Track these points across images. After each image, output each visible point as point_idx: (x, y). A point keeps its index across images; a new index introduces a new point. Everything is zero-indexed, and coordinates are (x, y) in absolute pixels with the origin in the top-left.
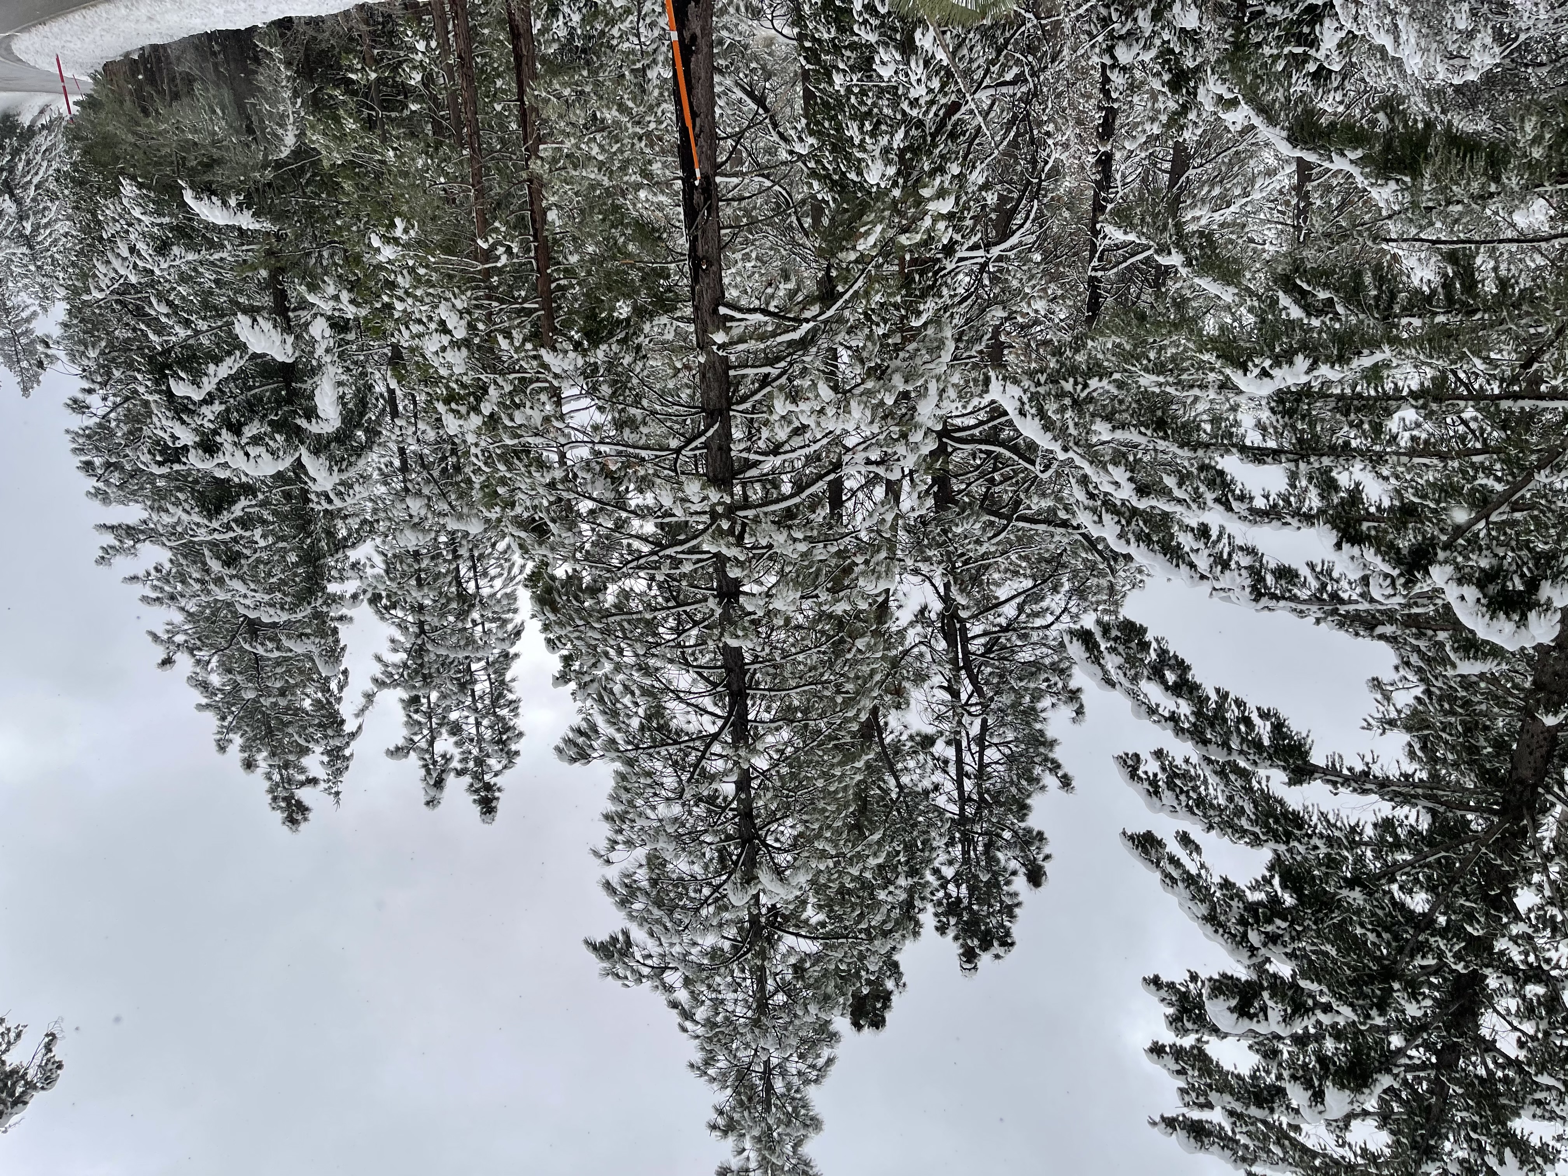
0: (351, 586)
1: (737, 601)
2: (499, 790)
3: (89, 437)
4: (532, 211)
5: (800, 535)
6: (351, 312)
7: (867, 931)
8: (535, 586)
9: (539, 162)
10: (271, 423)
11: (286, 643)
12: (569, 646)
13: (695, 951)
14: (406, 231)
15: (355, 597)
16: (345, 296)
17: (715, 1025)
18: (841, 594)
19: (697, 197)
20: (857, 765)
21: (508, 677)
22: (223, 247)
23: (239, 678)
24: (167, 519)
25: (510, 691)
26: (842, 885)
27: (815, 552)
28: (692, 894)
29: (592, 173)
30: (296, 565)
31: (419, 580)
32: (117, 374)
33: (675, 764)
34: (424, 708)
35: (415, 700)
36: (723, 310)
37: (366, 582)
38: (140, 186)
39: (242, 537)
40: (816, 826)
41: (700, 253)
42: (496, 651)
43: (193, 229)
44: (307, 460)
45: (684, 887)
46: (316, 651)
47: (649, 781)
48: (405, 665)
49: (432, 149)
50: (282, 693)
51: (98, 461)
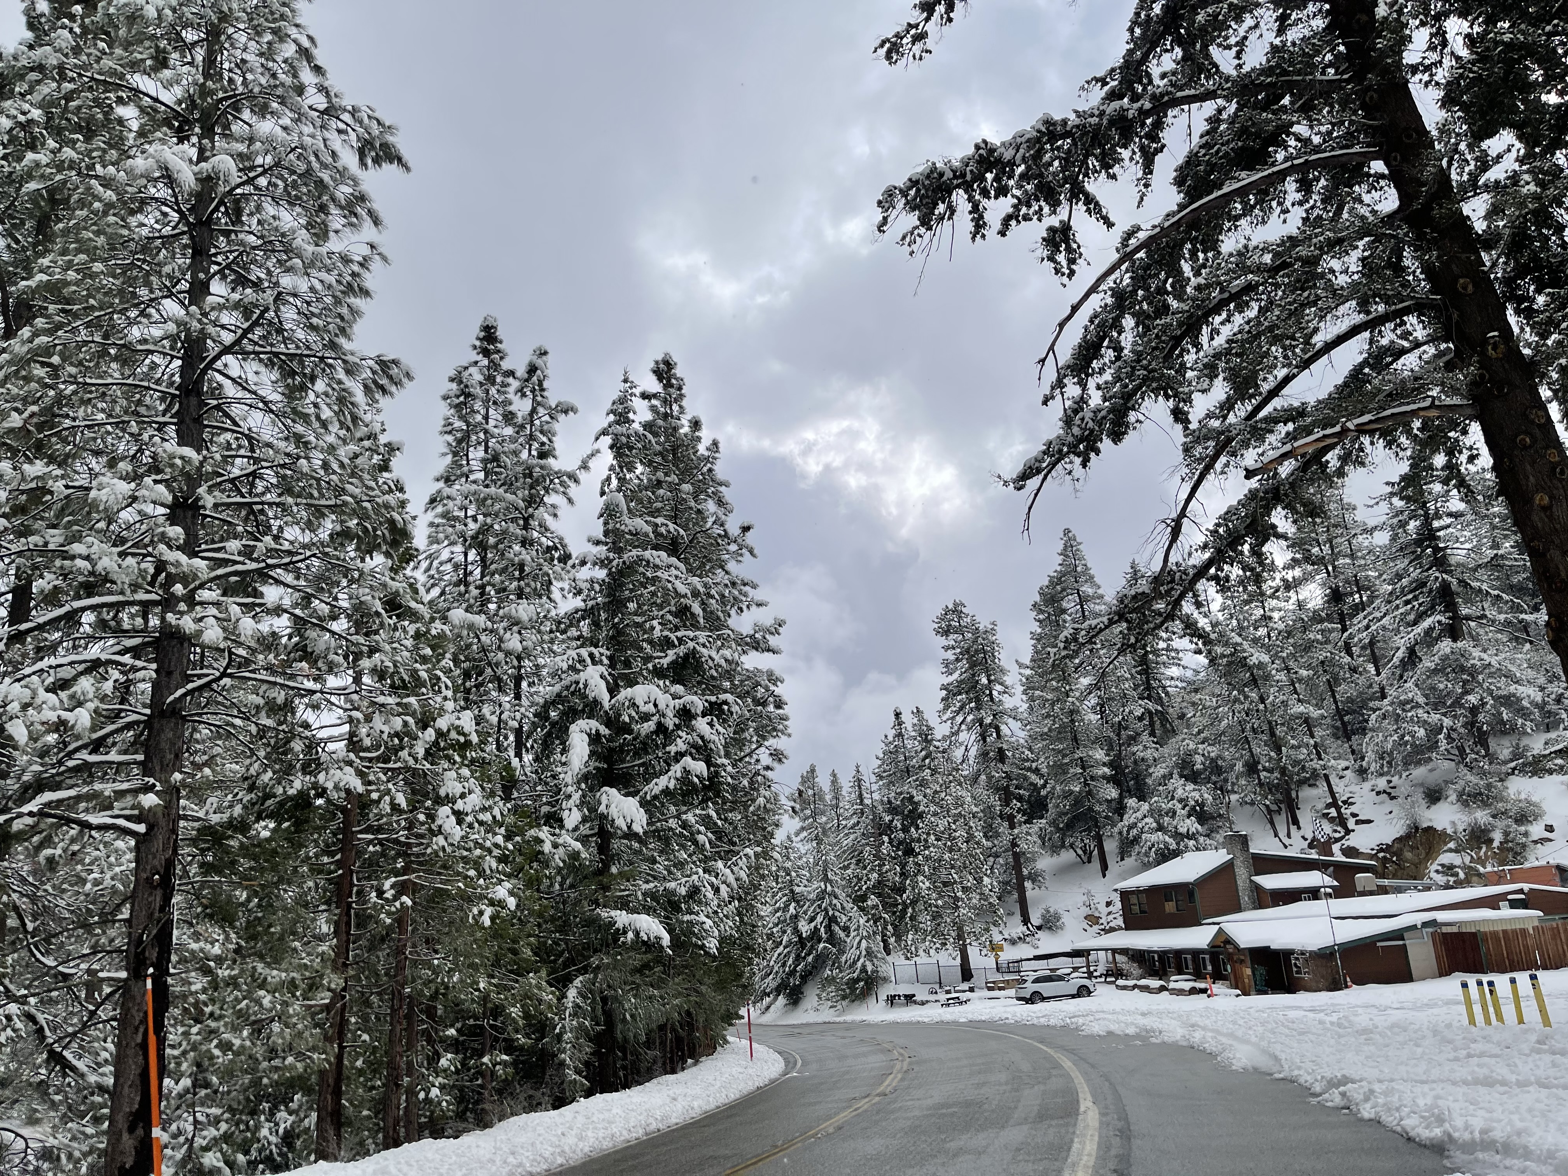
0: (584, 573)
1: (175, 497)
2: (475, 347)
3: (775, 729)
4: (348, 933)
5: (80, 563)
6: (544, 833)
7: (63, 77)
8: (408, 549)
9: (333, 986)
10: (630, 732)
11: (649, 529)
12: (381, 481)
13: (287, 121)
14: (481, 913)
15: (583, 563)
16: (547, 847)
17: (275, 32)
18: (33, 485)
19: (153, 954)
20: (45, 278)
21: (449, 458)
22: (644, 894)
23: (693, 504)
24: (727, 653)
25: (449, 444)
26: (88, 139)
27: (61, 540)
28: (280, 182)
29: (275, 975)
30: (629, 599)
31: (522, 570)
32: (745, 782)
33: (280, 331)
34: (536, 445)
35: (543, 455)
36: (141, 828)
37: (571, 576)
38: (703, 947)
39: (670, 630)
40: (111, 219)
41: (159, 893)
42: (457, 487)
43: (665, 910)
44: (606, 696)
45: (289, 194)
46: (625, 518)
47: (315, 321)
48: (547, 490)
49: (442, 992)
50: (659, 484)
51: (771, 708)
